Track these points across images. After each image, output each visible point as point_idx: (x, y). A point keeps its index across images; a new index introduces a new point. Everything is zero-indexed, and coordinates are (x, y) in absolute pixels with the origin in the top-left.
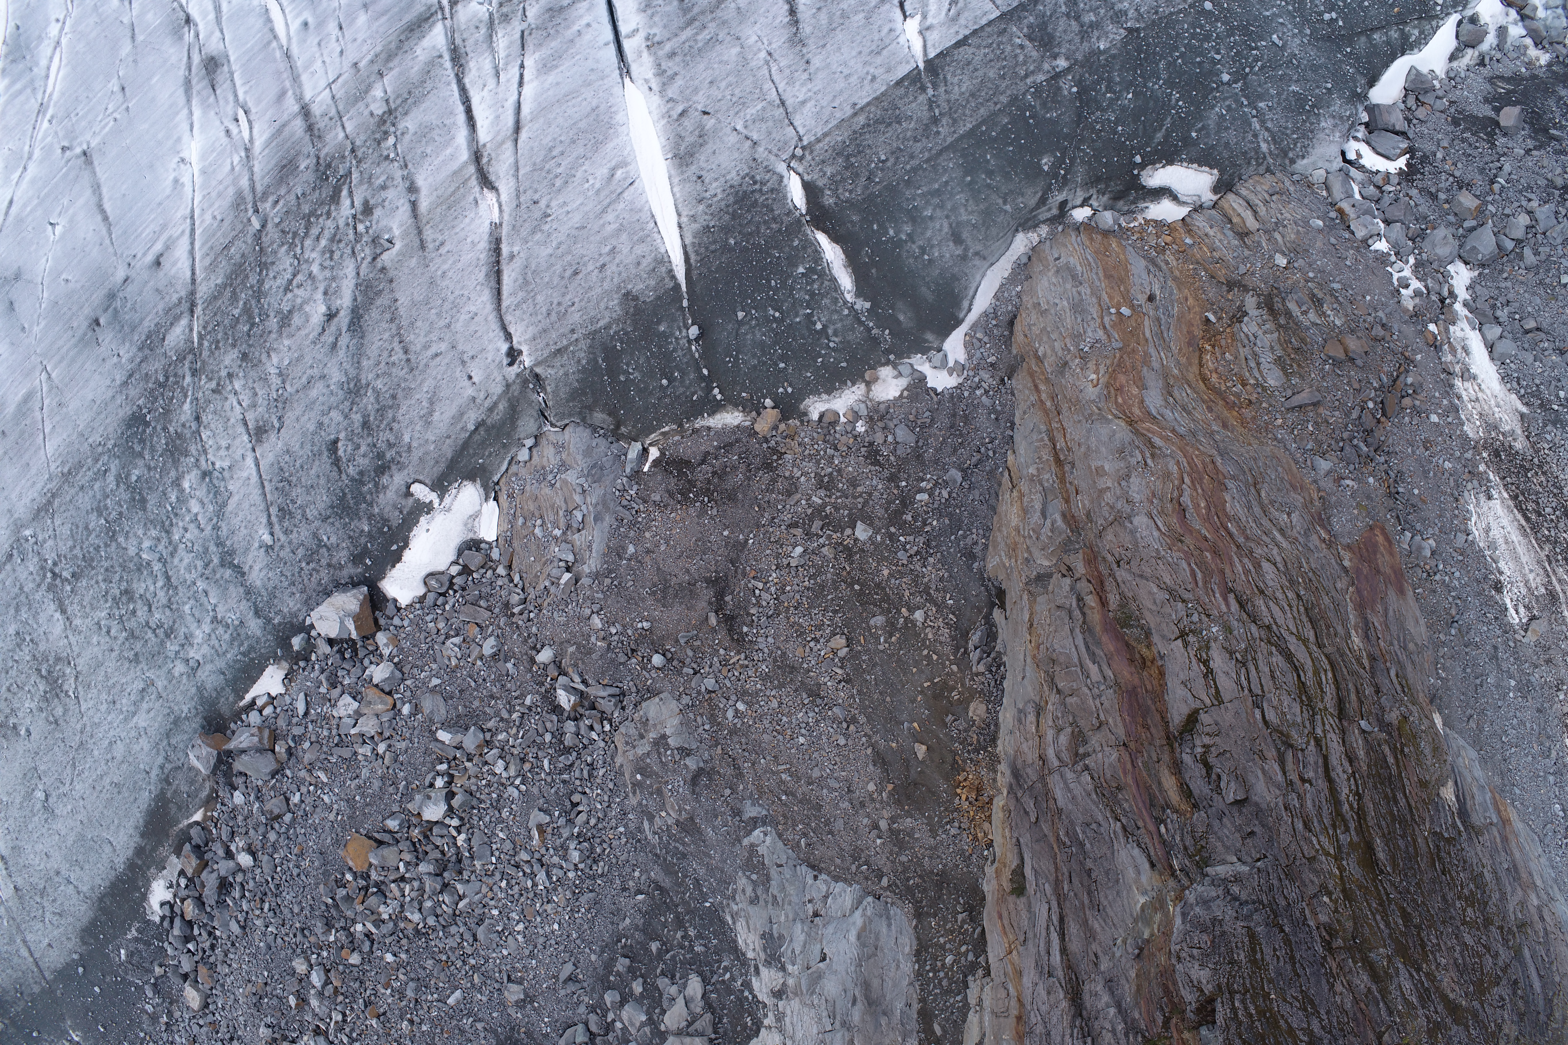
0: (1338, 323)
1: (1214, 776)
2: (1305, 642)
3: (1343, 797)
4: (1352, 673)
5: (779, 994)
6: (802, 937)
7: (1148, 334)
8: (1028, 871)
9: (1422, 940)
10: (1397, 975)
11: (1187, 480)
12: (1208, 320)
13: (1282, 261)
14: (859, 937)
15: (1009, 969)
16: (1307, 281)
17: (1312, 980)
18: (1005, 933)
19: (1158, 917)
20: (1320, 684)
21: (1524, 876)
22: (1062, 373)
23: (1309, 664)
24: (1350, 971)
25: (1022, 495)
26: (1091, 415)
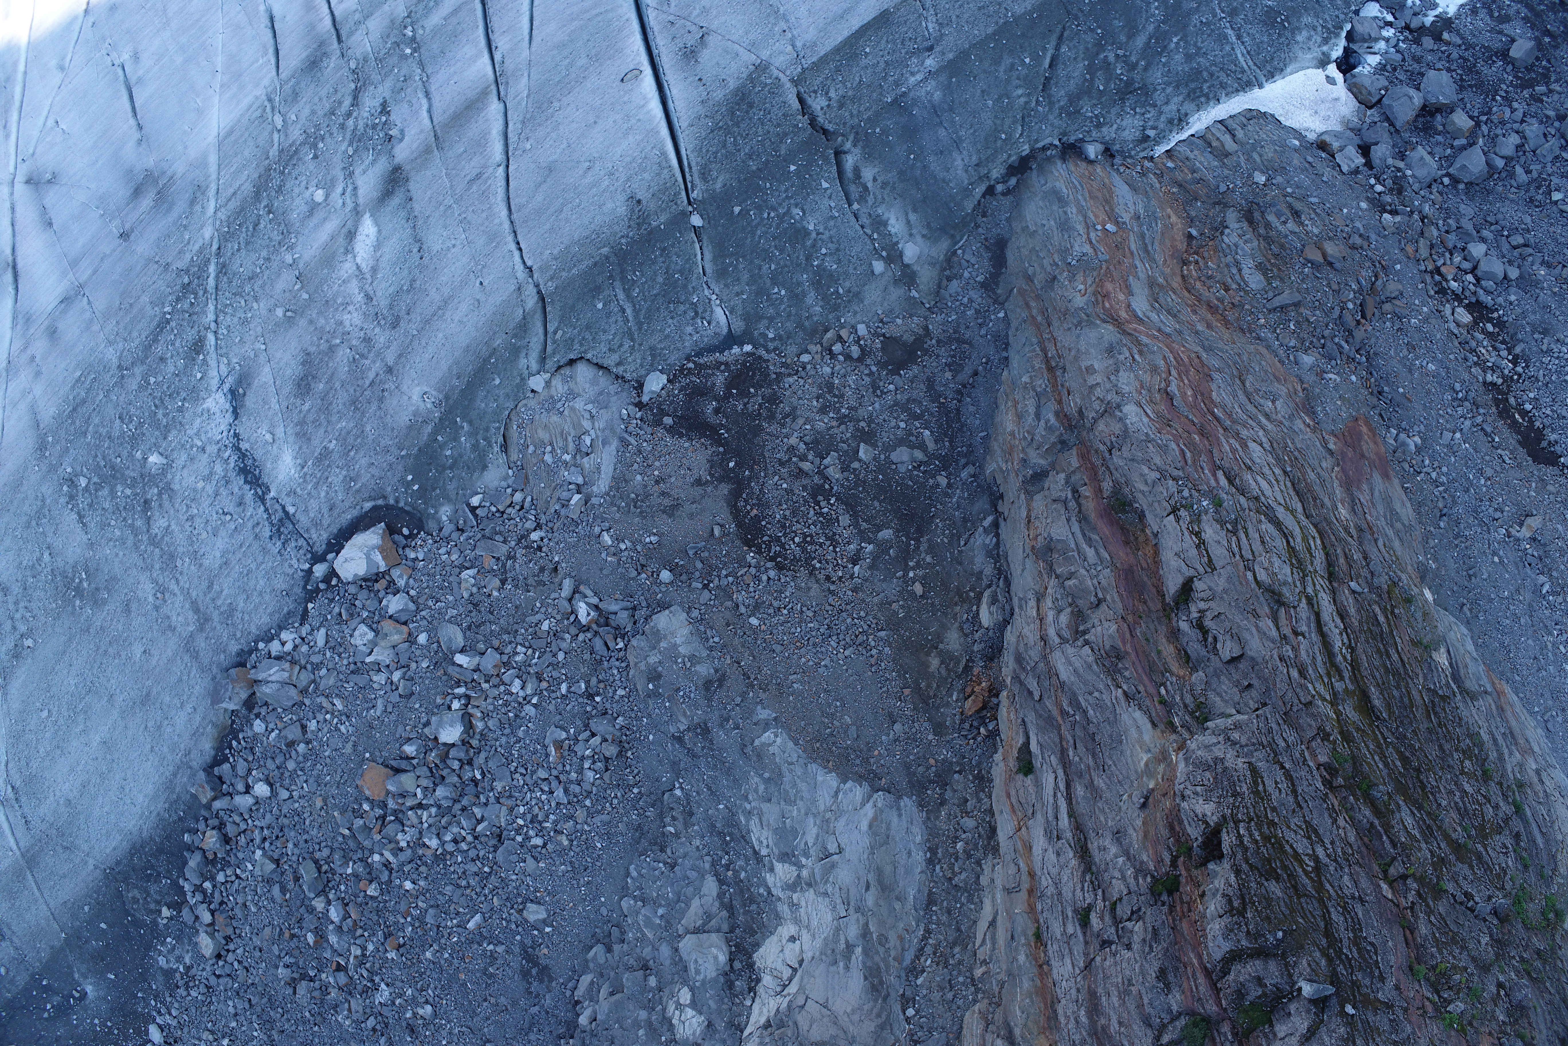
0: (1316, 231)
1: (1210, 639)
2: (1293, 512)
3: (1336, 649)
4: (1339, 540)
5: (793, 887)
6: (815, 831)
7: (1133, 247)
8: (1034, 747)
9: (1421, 782)
10: (1399, 811)
11: (1174, 372)
12: (1190, 236)
13: (1261, 179)
14: (870, 826)
15: (1019, 846)
16: (1285, 196)
17: (1315, 812)
18: (1014, 811)
19: (1161, 768)
20: (1309, 550)
21: (1522, 741)
22: (1052, 288)
23: (1297, 532)
24: (1352, 808)
25: (1016, 403)
26: (1080, 323)
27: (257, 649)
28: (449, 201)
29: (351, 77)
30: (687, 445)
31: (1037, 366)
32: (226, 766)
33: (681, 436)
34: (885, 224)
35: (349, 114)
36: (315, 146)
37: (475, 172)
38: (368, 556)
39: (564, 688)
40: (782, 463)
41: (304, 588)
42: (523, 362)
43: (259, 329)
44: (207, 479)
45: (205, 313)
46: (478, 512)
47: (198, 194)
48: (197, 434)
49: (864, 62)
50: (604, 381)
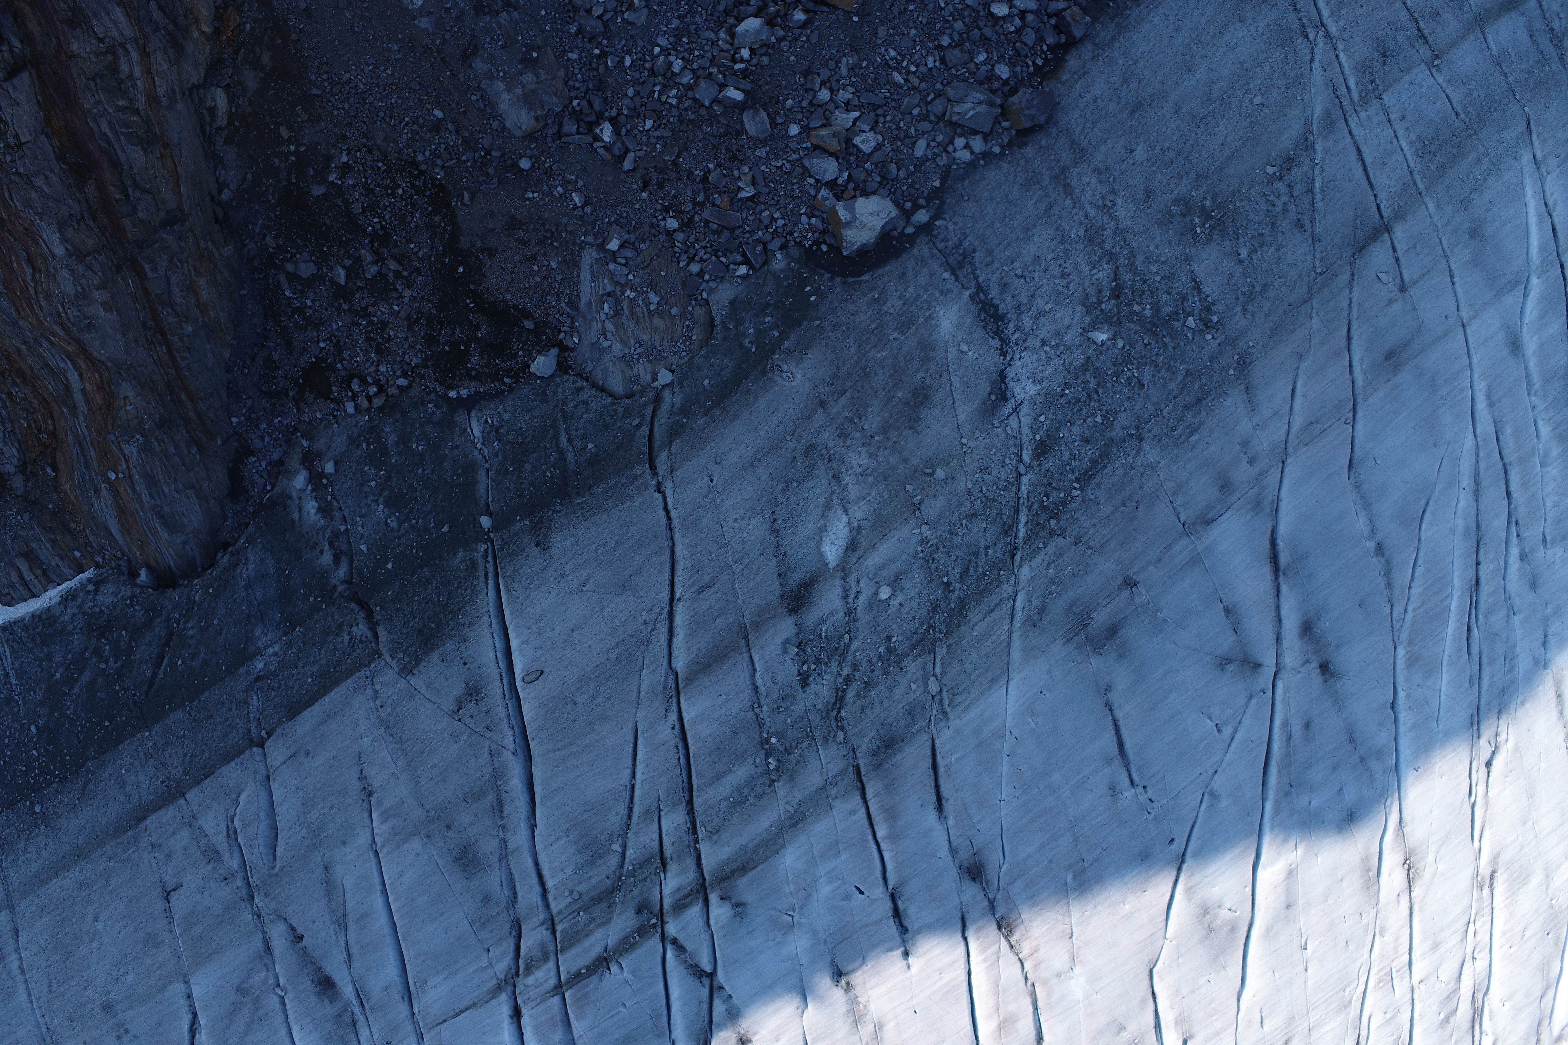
22: (164, 419)
26: (128, 368)
27: (1002, 147)
28: (737, 568)
29: (845, 723)
30: (509, 297)
31: (176, 339)
32: (1050, 40)
33: (515, 307)
34: (320, 510)
35: (848, 680)
36: (890, 651)
37: (706, 594)
38: (854, 218)
39: (628, 61)
40: (418, 271)
41: (943, 203)
42: (679, 399)
43: (968, 460)
44: (1041, 313)
45: (1032, 485)
46: (740, 259)
47: (1035, 617)
48: (1049, 359)
49: (315, 669)
50: (598, 374)
